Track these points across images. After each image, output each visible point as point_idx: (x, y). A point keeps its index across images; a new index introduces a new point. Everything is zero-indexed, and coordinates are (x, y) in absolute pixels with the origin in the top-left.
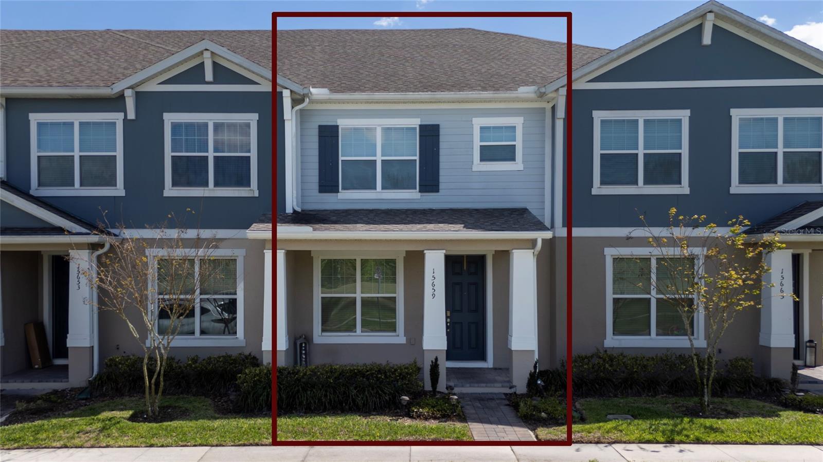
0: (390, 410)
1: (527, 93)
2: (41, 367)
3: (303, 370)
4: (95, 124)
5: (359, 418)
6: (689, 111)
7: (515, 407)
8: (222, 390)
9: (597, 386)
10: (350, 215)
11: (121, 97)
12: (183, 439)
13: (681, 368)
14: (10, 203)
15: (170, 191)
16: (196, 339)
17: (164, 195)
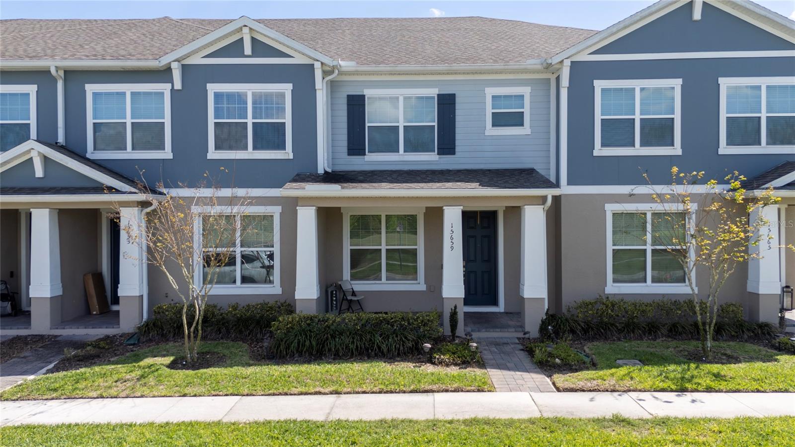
0: (413, 356)
1: (535, 64)
2: (99, 313)
3: (332, 318)
4: (145, 93)
5: (384, 364)
6: (681, 79)
7: (530, 352)
8: (258, 335)
9: (602, 331)
10: (376, 175)
11: (168, 70)
12: (216, 388)
13: (677, 313)
14: (65, 165)
15: (213, 154)
16: (237, 287)
17: (208, 158)
